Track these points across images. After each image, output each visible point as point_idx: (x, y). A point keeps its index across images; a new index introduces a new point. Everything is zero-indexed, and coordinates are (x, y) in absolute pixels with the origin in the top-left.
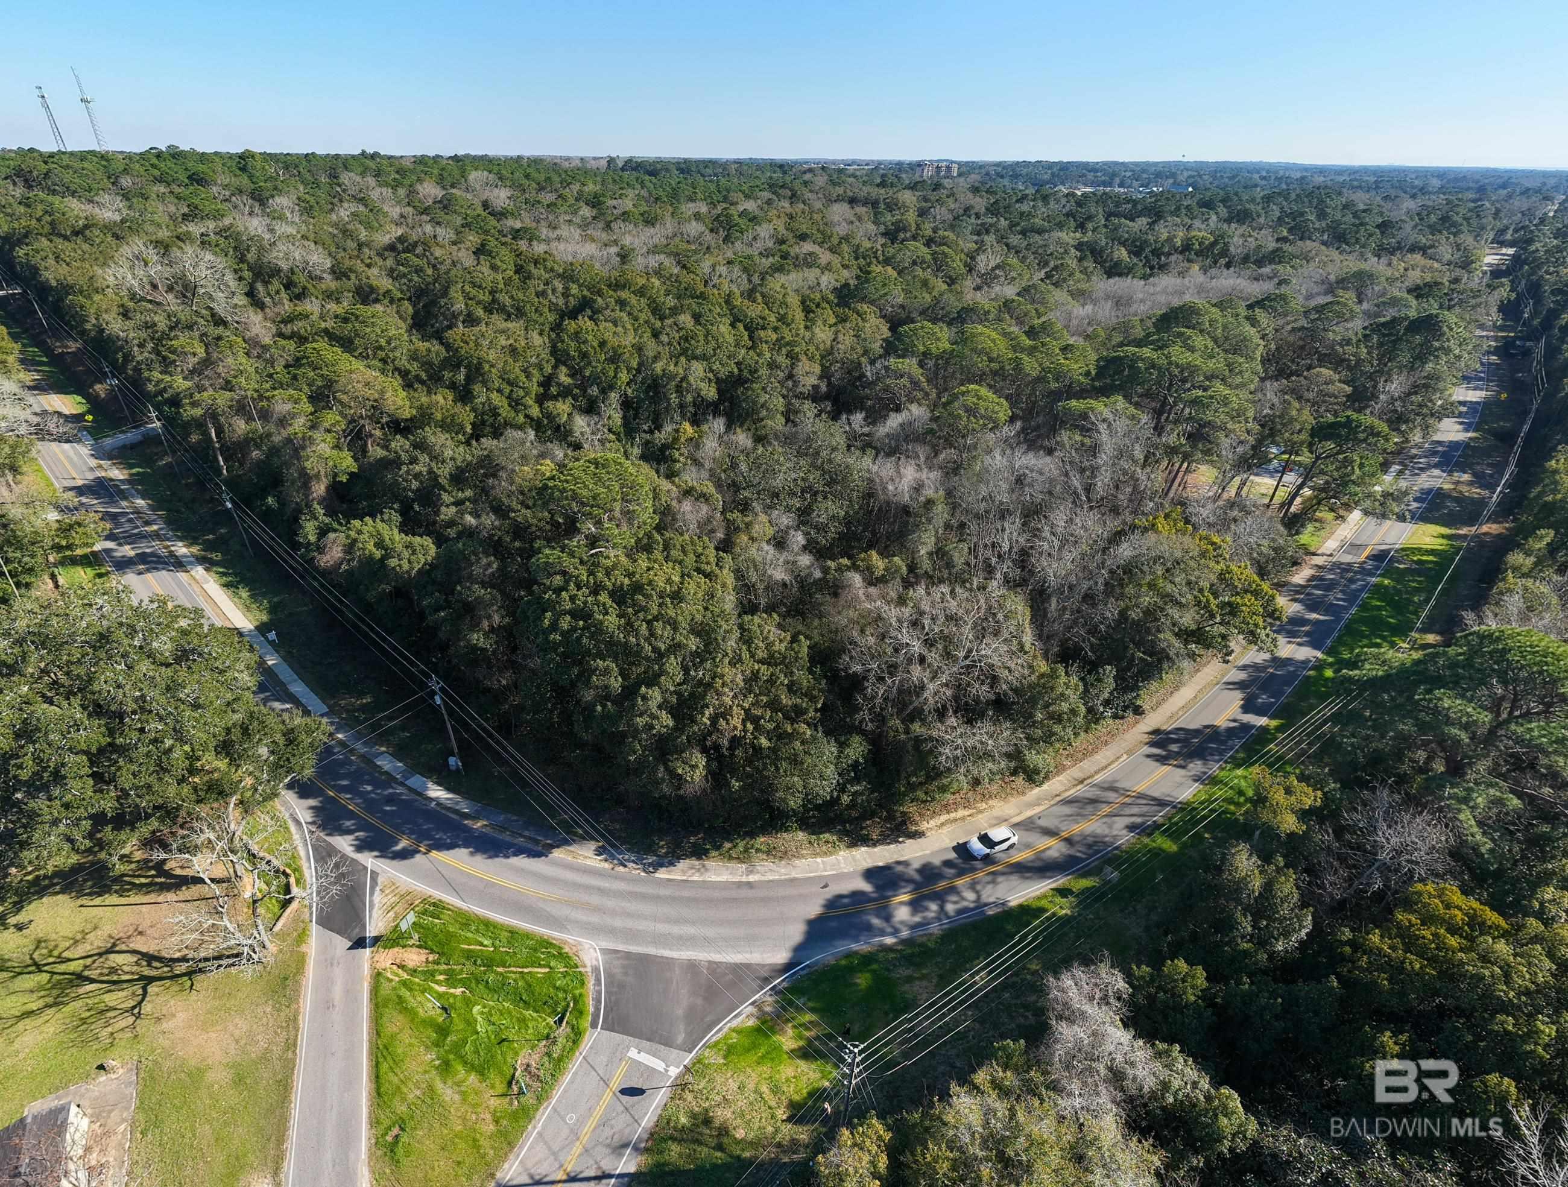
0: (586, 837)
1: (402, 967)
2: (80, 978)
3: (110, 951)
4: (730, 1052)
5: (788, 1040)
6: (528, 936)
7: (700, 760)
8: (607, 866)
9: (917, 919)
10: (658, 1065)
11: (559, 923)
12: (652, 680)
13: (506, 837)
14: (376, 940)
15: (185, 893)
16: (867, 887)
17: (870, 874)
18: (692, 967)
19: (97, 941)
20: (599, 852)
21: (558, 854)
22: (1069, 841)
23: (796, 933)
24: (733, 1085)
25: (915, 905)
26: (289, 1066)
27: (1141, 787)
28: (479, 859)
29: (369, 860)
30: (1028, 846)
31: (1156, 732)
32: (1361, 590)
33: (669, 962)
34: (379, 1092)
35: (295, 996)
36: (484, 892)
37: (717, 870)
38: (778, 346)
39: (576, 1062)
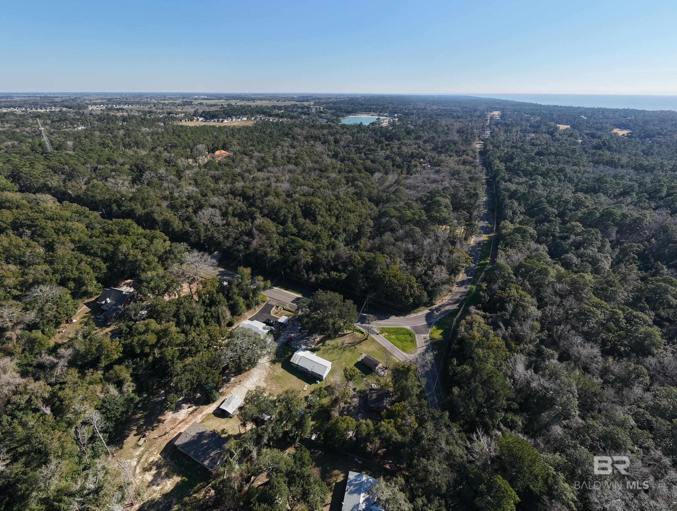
0: (392, 315)
1: (386, 335)
2: (343, 348)
3: (343, 344)
5: (435, 328)
6: (398, 328)
7: (412, 298)
8: (398, 318)
10: (426, 335)
11: (401, 325)
12: (406, 288)
13: (382, 317)
14: (380, 333)
15: (346, 336)
17: (430, 311)
18: (421, 325)
19: (340, 344)
20: (396, 316)
21: (390, 318)
22: (453, 300)
23: (425, 320)
24: (435, 335)
26: (384, 347)
27: (459, 291)
28: (380, 321)
29: (366, 325)
32: (477, 251)
33: (418, 326)
34: (397, 346)
35: (376, 342)
36: (387, 325)
37: (413, 315)
38: (360, 216)
39: (416, 338)
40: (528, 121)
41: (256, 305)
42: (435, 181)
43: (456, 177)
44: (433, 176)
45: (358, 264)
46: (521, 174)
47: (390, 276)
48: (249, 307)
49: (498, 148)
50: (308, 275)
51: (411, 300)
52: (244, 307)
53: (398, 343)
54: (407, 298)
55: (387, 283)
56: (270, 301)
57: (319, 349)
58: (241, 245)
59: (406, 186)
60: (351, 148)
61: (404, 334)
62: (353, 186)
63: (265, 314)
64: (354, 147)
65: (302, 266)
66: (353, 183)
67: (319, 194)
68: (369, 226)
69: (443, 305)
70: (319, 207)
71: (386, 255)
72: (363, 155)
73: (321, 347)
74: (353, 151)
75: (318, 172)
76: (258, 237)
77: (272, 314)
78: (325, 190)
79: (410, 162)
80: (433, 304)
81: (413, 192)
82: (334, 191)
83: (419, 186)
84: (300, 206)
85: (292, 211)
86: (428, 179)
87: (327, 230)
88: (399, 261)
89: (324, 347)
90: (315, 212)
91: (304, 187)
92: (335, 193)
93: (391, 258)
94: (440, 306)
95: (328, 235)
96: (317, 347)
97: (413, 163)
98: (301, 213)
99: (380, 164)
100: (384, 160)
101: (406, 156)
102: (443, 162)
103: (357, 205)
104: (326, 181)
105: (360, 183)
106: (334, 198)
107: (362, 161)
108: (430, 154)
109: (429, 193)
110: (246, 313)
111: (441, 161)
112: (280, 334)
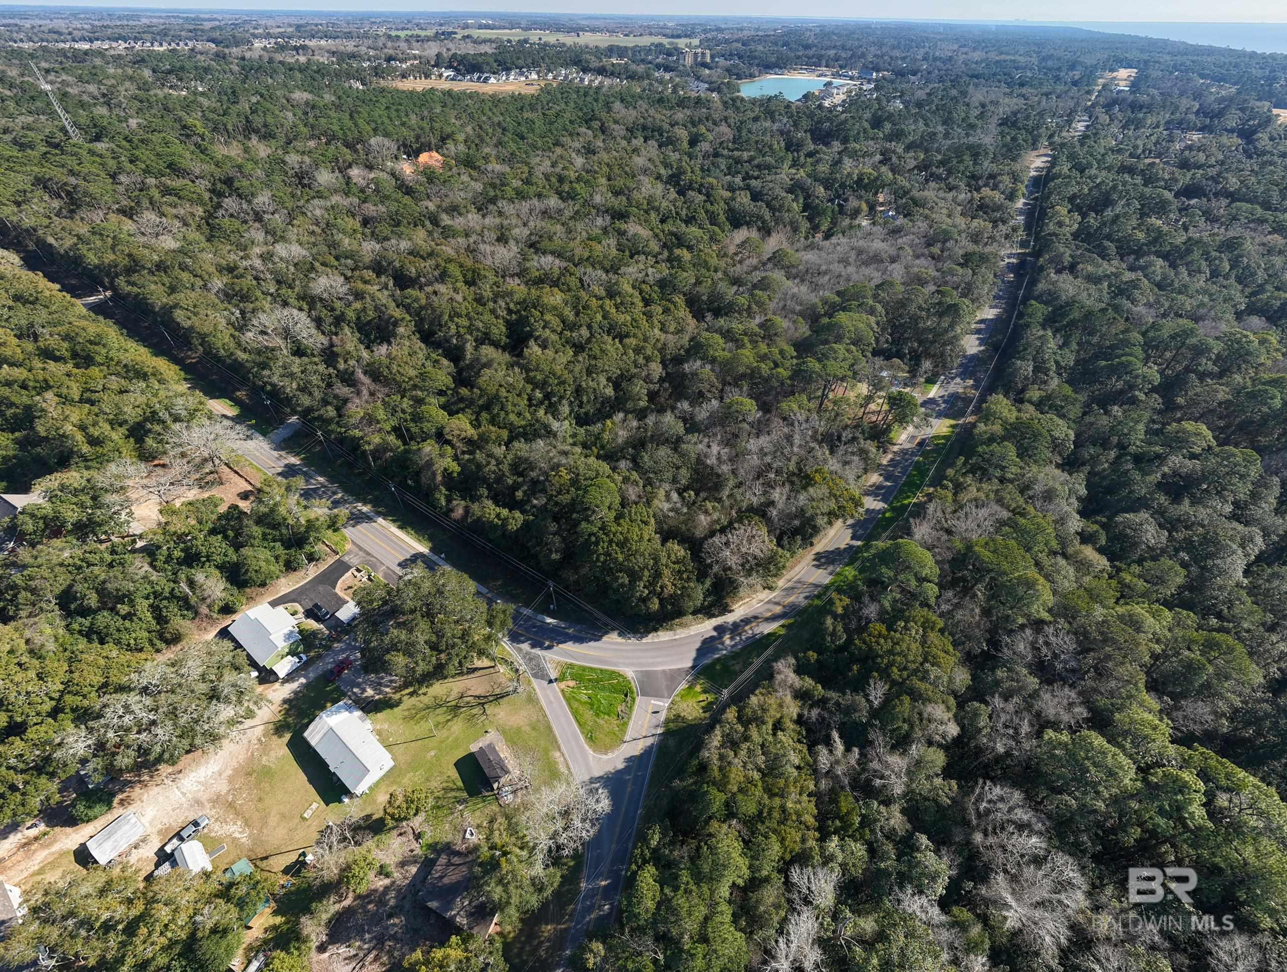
0: (613, 630)
1: (568, 688)
2: (457, 707)
3: (462, 698)
4: (682, 697)
5: (698, 688)
6: (606, 671)
7: (656, 601)
8: (623, 641)
9: (733, 644)
10: (661, 704)
11: (615, 665)
12: (641, 579)
13: (583, 635)
14: (556, 680)
15: (477, 674)
16: (715, 634)
17: (716, 628)
18: (664, 671)
19: (454, 695)
20: (619, 636)
21: (605, 639)
22: (784, 606)
23: (693, 654)
24: (685, 706)
25: (732, 639)
26: (548, 722)
27: (810, 581)
28: (577, 645)
29: (537, 651)
30: (769, 611)
31: (818, 554)
32: (909, 466)
33: (656, 672)
34: (580, 725)
35: (538, 701)
36: (585, 657)
37: (663, 636)
38: (638, 350)
39: (636, 707)
40: (1197, 96)
41: (310, 561)
42: (876, 259)
43: (936, 250)
44: (878, 245)
45: (559, 492)
47: (611, 542)
48: (290, 567)
49: (1082, 171)
50: (449, 500)
51: (655, 604)
52: (275, 567)
53: (588, 714)
55: (598, 559)
56: (349, 553)
57: (398, 703)
58: (329, 408)
59: (794, 271)
60: (720, 160)
61: (614, 689)
62: (669, 260)
63: (321, 588)
64: (730, 157)
65: (439, 478)
66: (671, 252)
67: (573, 278)
68: (647, 379)
69: (756, 618)
70: (548, 317)
71: (635, 476)
72: (738, 180)
73: (405, 698)
74: (723, 167)
75: (608, 218)
76: (365, 392)
77: (339, 590)
78: (589, 270)
79: (846, 200)
80: (725, 609)
81: (804, 289)
82: (616, 273)
83: (825, 273)
84: (510, 311)
85: (481, 325)
86: (860, 252)
87: (529, 388)
88: (662, 493)
89: (414, 700)
90: (532, 331)
91: (550, 258)
92: (614, 278)
93: (648, 482)
94: (746, 621)
95: (530, 400)
96: (397, 696)
97: (853, 203)
98: (504, 329)
99: (768, 205)
100: (784, 194)
101: (843, 186)
102: (923, 206)
103: (649, 316)
104: (613, 242)
105: (686, 255)
106: (603, 293)
107: (729, 194)
108: (902, 181)
109: (838, 293)
110: (283, 580)
111: (916, 203)
112: (328, 648)
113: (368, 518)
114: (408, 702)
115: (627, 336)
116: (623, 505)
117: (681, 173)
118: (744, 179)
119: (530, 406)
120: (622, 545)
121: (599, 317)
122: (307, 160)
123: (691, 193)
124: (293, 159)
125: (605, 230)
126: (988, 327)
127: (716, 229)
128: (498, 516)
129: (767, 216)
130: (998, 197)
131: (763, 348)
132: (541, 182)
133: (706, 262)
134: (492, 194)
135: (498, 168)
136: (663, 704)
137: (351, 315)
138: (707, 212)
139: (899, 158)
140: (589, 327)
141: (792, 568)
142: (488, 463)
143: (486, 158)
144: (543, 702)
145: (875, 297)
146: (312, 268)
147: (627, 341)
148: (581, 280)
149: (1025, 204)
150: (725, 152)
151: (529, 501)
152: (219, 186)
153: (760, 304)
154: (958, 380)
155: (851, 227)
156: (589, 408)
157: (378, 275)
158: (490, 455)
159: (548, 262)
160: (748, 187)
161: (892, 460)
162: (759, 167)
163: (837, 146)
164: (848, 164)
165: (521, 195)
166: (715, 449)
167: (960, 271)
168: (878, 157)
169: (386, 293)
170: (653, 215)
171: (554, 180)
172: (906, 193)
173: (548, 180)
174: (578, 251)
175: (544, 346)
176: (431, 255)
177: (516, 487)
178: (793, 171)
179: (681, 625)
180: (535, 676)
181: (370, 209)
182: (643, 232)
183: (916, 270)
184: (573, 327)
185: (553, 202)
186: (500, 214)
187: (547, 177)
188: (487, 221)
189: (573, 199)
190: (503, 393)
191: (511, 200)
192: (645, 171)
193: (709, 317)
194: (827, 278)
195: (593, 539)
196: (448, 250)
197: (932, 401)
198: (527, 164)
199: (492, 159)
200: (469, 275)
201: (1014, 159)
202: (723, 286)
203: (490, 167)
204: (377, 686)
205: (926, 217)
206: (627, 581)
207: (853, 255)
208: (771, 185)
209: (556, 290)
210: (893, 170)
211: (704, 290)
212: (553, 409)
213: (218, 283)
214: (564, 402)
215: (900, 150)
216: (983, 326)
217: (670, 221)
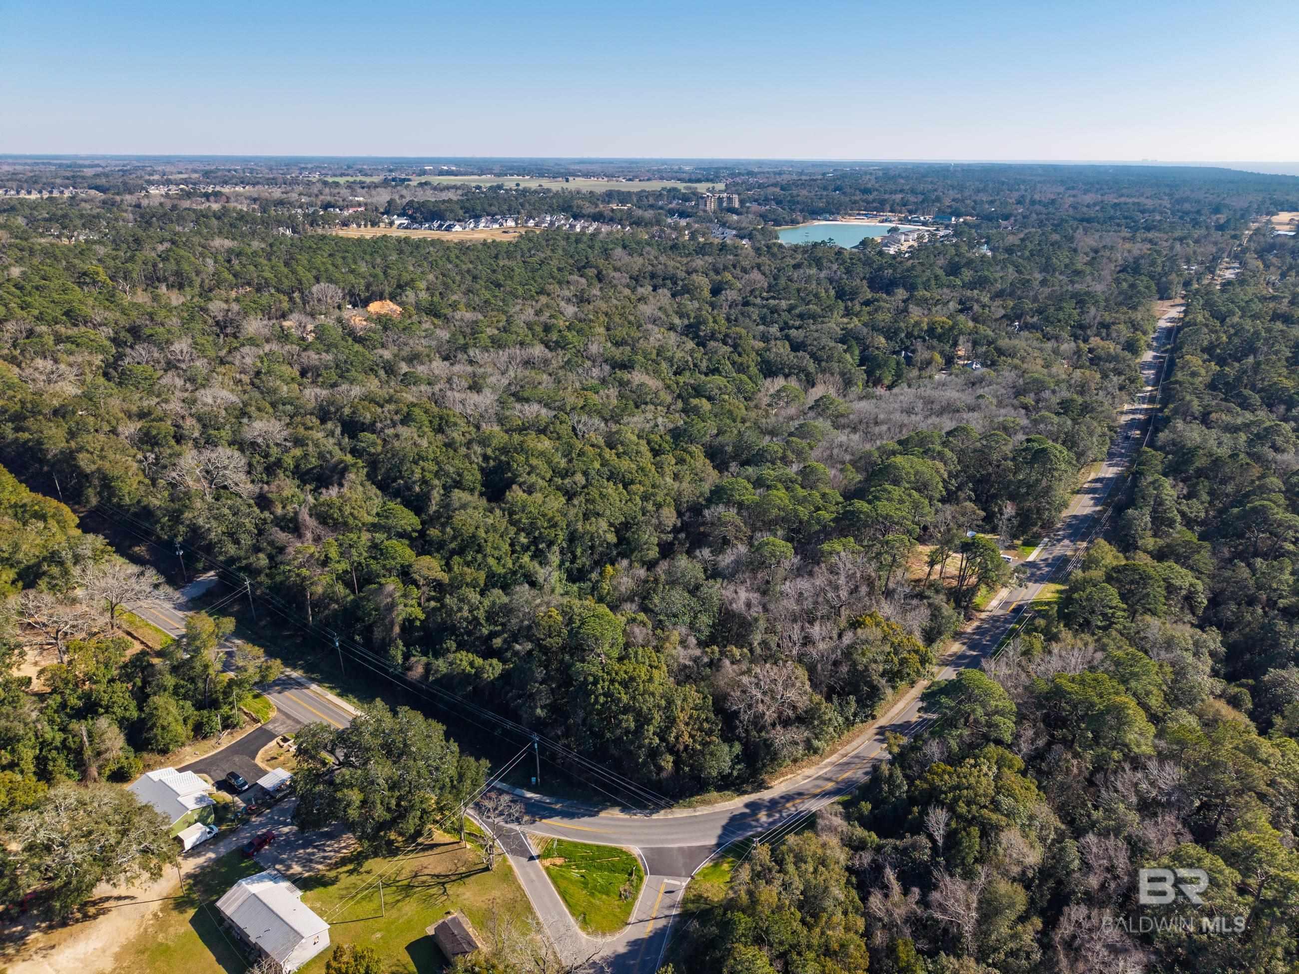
0: (613, 804)
1: (555, 865)
2: (409, 887)
3: (416, 876)
4: (705, 876)
5: (725, 867)
6: (604, 847)
7: (670, 758)
8: (627, 817)
9: (771, 820)
10: (678, 883)
11: (616, 841)
12: (650, 722)
13: (574, 810)
14: (539, 857)
15: (436, 850)
16: (747, 811)
17: (747, 806)
18: (681, 849)
19: (406, 873)
20: (622, 811)
21: (603, 814)
22: (837, 783)
23: (719, 831)
24: (708, 885)
25: (769, 816)
26: (527, 902)
27: (872, 756)
28: (566, 820)
29: (515, 826)
30: (818, 786)
31: (881, 727)
32: (1002, 633)
33: (671, 849)
34: (569, 905)
36: (578, 833)
37: (679, 814)
38: (645, 498)
39: (643, 887)
41: (225, 727)
42: (949, 409)
43: (1028, 400)
44: (951, 394)
45: (549, 635)
46: (1256, 399)
47: (612, 681)
48: (200, 732)
50: (406, 657)
51: (667, 762)
52: (182, 731)
54: (654, 754)
55: (596, 701)
56: (274, 720)
57: (334, 881)
58: (261, 555)
59: (842, 421)
60: (751, 309)
61: (613, 869)
62: (684, 411)
63: (236, 759)
64: (764, 306)
65: (397, 629)
66: (685, 401)
67: (564, 426)
68: (659, 527)
69: (800, 794)
70: (534, 461)
71: (642, 616)
72: (774, 330)
73: (343, 876)
74: (755, 317)
75: (607, 368)
76: (309, 535)
77: (259, 761)
78: (584, 418)
79: (913, 352)
80: (761, 786)
81: (856, 437)
82: (618, 422)
83: (883, 423)
84: (486, 458)
85: (452, 470)
86: (929, 402)
87: (512, 530)
88: (675, 636)
89: (354, 878)
90: (516, 476)
91: (535, 407)
92: (614, 428)
93: (659, 625)
94: (788, 798)
95: (512, 545)
96: (333, 874)
97: (922, 354)
98: (479, 477)
99: (813, 356)
100: (832, 344)
101: (909, 335)
102: (1013, 356)
103: (659, 467)
104: (613, 392)
105: (705, 405)
106: (601, 441)
107: (762, 345)
108: (986, 331)
109: (900, 442)
110: (188, 749)
111: (1000, 352)
112: (246, 822)
113: (298, 684)
114: (346, 881)
115: (632, 482)
116: (627, 645)
117: (700, 323)
118: (781, 329)
119: (513, 552)
120: (625, 684)
121: (597, 465)
122: (235, 307)
123: (712, 344)
124: (216, 307)
125: (603, 381)
126: (1106, 486)
127: (744, 377)
128: (471, 664)
129: (812, 367)
130: (1112, 347)
131: (801, 492)
132: (523, 331)
133: (730, 412)
134: (462, 341)
135: (469, 316)
136: (681, 883)
137: (289, 461)
138: (733, 363)
139: (984, 306)
140: (585, 473)
141: (848, 742)
142: (460, 610)
143: (454, 306)
144: (522, 881)
145: (944, 444)
146: (244, 413)
147: (634, 487)
148: (574, 429)
149: (1155, 357)
150: (758, 301)
151: (510, 647)
152: (123, 334)
153: (799, 454)
154: (1066, 542)
155: (920, 377)
156: (584, 561)
157: (323, 421)
158: (461, 600)
159: (532, 410)
160: (787, 337)
161: (978, 628)
162: (801, 316)
163: (901, 293)
164: (916, 313)
165: (497, 344)
166: (743, 595)
167: (1056, 419)
168: (953, 305)
169: (332, 440)
170: (664, 365)
171: (539, 329)
172: (989, 343)
173: (530, 329)
174: (571, 400)
175: (530, 491)
176: (390, 401)
177: (493, 635)
178: (845, 320)
179: (704, 803)
180: (513, 852)
181: (312, 357)
182: (653, 383)
183: (1001, 419)
184: (565, 474)
185: (538, 350)
186: (471, 362)
187: (530, 326)
188: (457, 368)
189: (563, 348)
190: (482, 533)
191: (486, 349)
192: (654, 321)
193: (734, 467)
194: (884, 428)
195: (591, 679)
196: (409, 396)
197: (1032, 565)
198: (505, 312)
199: (462, 306)
200: (436, 422)
201: (1134, 308)
202: (751, 436)
203: (458, 315)
204: (307, 862)
205: (1016, 367)
206: (632, 725)
207: (920, 405)
208: (816, 335)
209: (542, 436)
210: (975, 320)
211: (728, 440)
212: (539, 556)
213: (130, 428)
214: (555, 548)
215: (986, 299)
216: (1099, 485)
217: (687, 374)
